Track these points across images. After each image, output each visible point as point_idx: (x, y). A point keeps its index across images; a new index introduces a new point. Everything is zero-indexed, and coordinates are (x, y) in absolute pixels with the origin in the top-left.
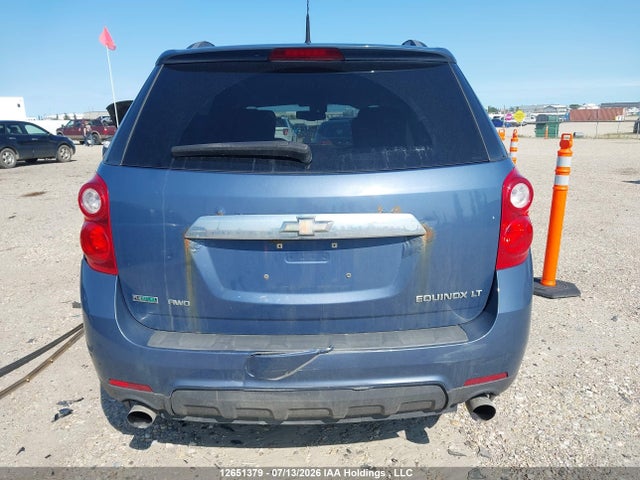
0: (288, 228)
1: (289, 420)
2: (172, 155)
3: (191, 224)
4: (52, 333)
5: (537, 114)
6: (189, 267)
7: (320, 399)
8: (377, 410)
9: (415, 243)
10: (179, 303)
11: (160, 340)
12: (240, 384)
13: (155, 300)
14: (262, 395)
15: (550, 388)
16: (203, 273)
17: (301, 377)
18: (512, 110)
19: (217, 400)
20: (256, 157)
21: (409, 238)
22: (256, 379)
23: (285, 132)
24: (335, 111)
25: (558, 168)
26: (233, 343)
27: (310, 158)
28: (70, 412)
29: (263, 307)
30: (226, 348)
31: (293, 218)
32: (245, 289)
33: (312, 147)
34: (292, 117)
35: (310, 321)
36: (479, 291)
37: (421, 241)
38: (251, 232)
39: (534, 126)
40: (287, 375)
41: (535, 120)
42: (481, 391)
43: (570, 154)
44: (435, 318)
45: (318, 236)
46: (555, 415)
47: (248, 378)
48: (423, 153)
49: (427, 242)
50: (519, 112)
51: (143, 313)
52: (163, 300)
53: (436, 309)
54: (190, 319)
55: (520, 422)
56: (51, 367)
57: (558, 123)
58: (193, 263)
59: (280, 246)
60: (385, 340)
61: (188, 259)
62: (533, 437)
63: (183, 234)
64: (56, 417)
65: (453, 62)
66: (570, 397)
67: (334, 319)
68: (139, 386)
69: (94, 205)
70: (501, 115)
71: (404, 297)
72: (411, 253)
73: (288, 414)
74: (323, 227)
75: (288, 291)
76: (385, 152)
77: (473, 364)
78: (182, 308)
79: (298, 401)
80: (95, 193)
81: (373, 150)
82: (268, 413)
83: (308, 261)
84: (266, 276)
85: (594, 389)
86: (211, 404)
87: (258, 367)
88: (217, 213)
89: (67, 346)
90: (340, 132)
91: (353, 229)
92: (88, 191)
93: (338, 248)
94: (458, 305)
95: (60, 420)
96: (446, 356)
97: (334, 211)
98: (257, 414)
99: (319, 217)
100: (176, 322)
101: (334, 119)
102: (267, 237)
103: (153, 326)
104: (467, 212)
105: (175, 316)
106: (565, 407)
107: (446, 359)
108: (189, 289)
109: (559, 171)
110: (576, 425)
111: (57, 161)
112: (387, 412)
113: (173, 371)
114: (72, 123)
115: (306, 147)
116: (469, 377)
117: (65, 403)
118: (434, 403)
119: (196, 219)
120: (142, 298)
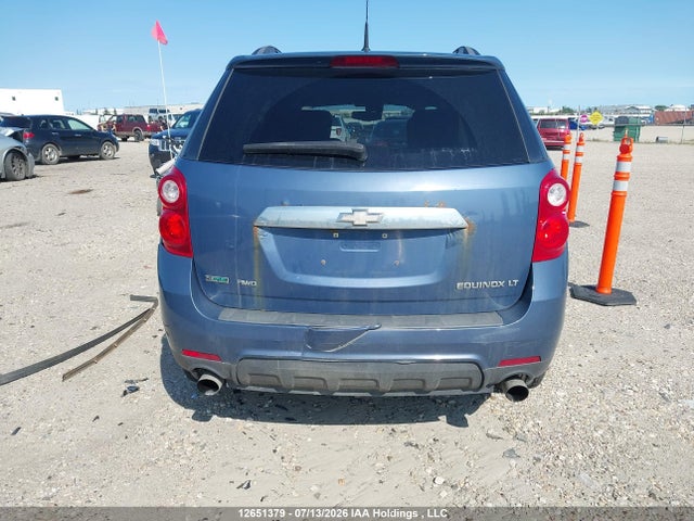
0: (344, 218)
1: (340, 391)
2: (243, 152)
3: (259, 214)
4: (114, 322)
5: (617, 116)
6: (257, 251)
7: (368, 371)
8: (419, 385)
9: (457, 235)
10: (247, 283)
11: (229, 315)
12: (299, 354)
13: (225, 280)
14: (317, 365)
15: (591, 385)
16: (268, 257)
17: (352, 350)
18: (590, 111)
19: (278, 368)
20: (318, 155)
21: (452, 230)
22: (313, 350)
23: (338, 132)
24: (391, 111)
25: (617, 173)
26: (294, 319)
27: (365, 157)
28: (137, 389)
29: (320, 288)
30: (287, 322)
31: (349, 210)
32: (304, 272)
33: (367, 147)
34: (346, 116)
35: (361, 302)
36: (516, 281)
37: (462, 234)
38: (311, 222)
39: (613, 130)
40: (340, 348)
41: (613, 123)
42: (514, 372)
43: (630, 159)
44: (474, 303)
45: (370, 227)
46: (594, 410)
47: (307, 350)
48: (467, 153)
49: (469, 234)
50: (596, 113)
51: (214, 291)
52: (233, 280)
53: (475, 296)
54: (255, 298)
55: (558, 414)
56: (115, 351)
57: (639, 126)
58: (260, 248)
59: (336, 235)
60: (427, 322)
61: (256, 244)
62: (568, 426)
63: (252, 222)
64: (125, 393)
65: (502, 70)
66: (610, 395)
67: (383, 301)
68: (209, 356)
69: (172, 195)
70: (576, 116)
71: (447, 284)
72: (454, 244)
73: (340, 383)
74: (374, 218)
75: (343, 276)
76: (433, 153)
77: (507, 345)
78: (250, 287)
79: (349, 371)
80: (173, 184)
81: (423, 150)
82: (322, 382)
83: (362, 249)
84: (324, 261)
85: (636, 389)
86: (272, 373)
87: (316, 340)
88: (282, 204)
89: (128, 334)
90: (397, 132)
91: (402, 221)
92: (168, 182)
93: (388, 238)
94: (496, 293)
95: (128, 395)
96: (482, 337)
97: (386, 204)
98: (312, 383)
99: (372, 210)
100: (244, 301)
101: (390, 118)
102: (325, 227)
103: (223, 304)
104: (513, 211)
105: (243, 295)
106: (603, 403)
107: (483, 339)
108: (256, 271)
109: (618, 176)
110: (612, 418)
111: (101, 159)
112: (428, 387)
113: (241, 342)
114: (115, 118)
115: (362, 147)
116: (504, 358)
117: (132, 382)
118: (471, 380)
119: (262, 210)
120: (213, 279)
